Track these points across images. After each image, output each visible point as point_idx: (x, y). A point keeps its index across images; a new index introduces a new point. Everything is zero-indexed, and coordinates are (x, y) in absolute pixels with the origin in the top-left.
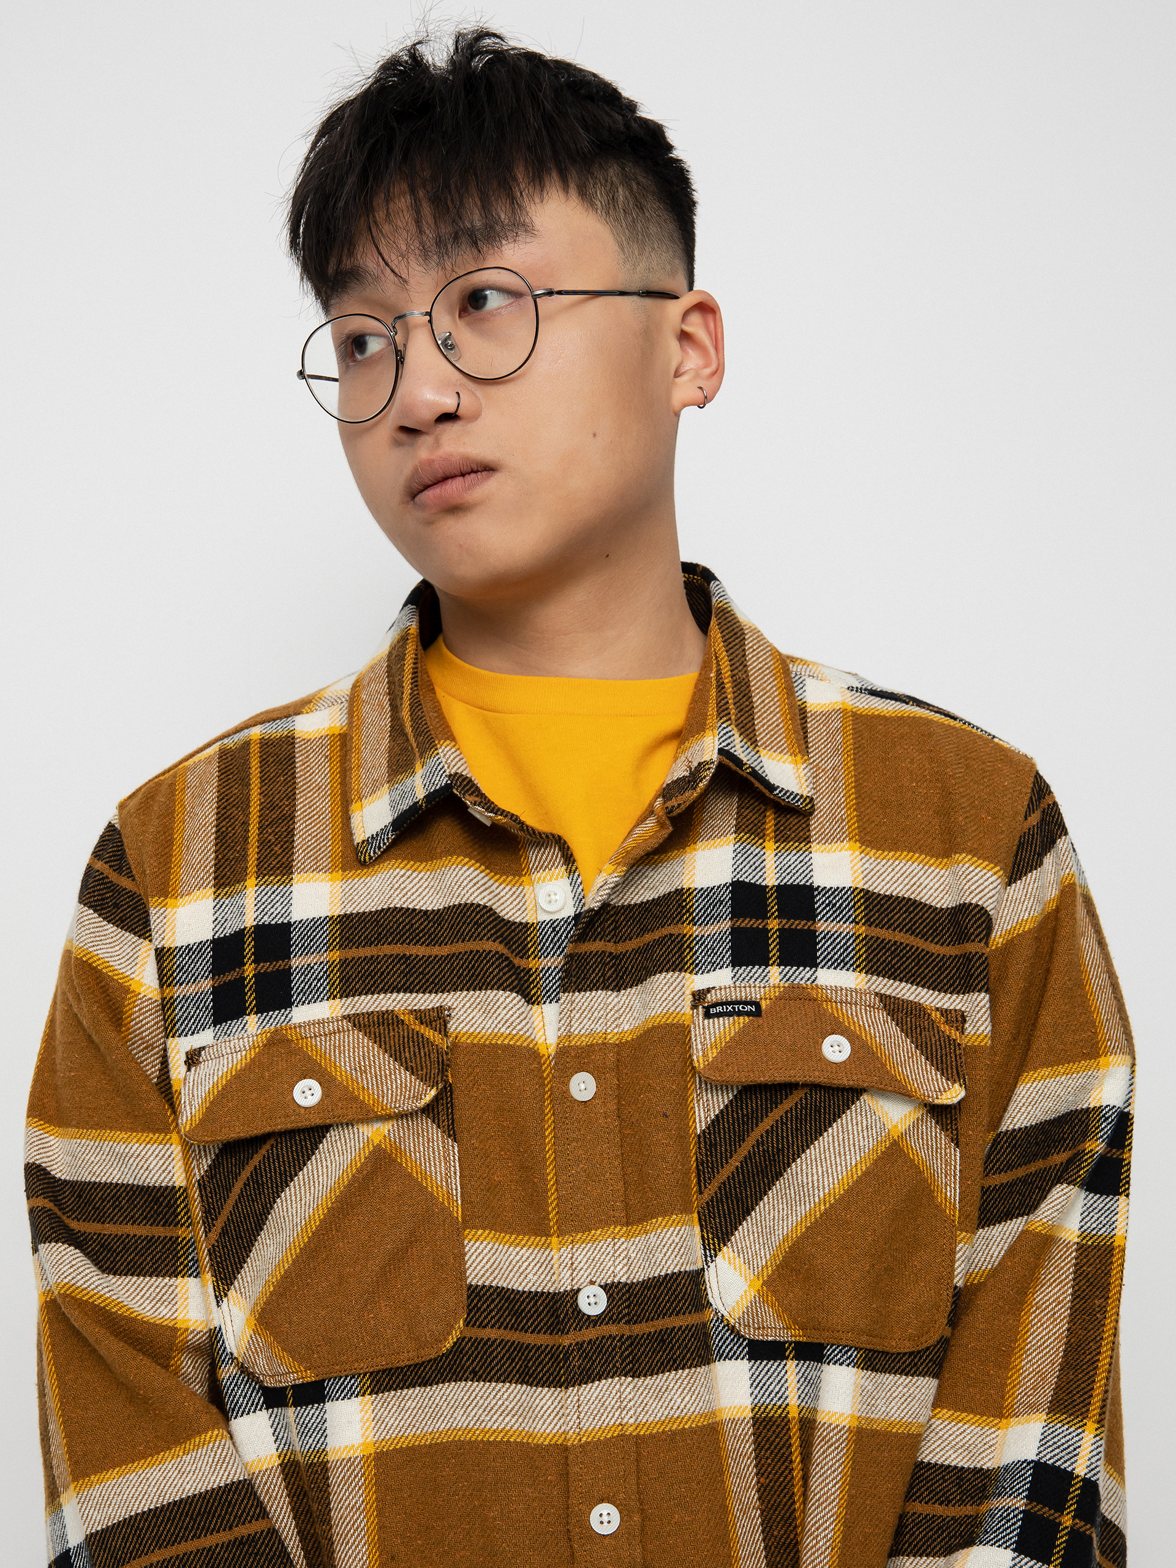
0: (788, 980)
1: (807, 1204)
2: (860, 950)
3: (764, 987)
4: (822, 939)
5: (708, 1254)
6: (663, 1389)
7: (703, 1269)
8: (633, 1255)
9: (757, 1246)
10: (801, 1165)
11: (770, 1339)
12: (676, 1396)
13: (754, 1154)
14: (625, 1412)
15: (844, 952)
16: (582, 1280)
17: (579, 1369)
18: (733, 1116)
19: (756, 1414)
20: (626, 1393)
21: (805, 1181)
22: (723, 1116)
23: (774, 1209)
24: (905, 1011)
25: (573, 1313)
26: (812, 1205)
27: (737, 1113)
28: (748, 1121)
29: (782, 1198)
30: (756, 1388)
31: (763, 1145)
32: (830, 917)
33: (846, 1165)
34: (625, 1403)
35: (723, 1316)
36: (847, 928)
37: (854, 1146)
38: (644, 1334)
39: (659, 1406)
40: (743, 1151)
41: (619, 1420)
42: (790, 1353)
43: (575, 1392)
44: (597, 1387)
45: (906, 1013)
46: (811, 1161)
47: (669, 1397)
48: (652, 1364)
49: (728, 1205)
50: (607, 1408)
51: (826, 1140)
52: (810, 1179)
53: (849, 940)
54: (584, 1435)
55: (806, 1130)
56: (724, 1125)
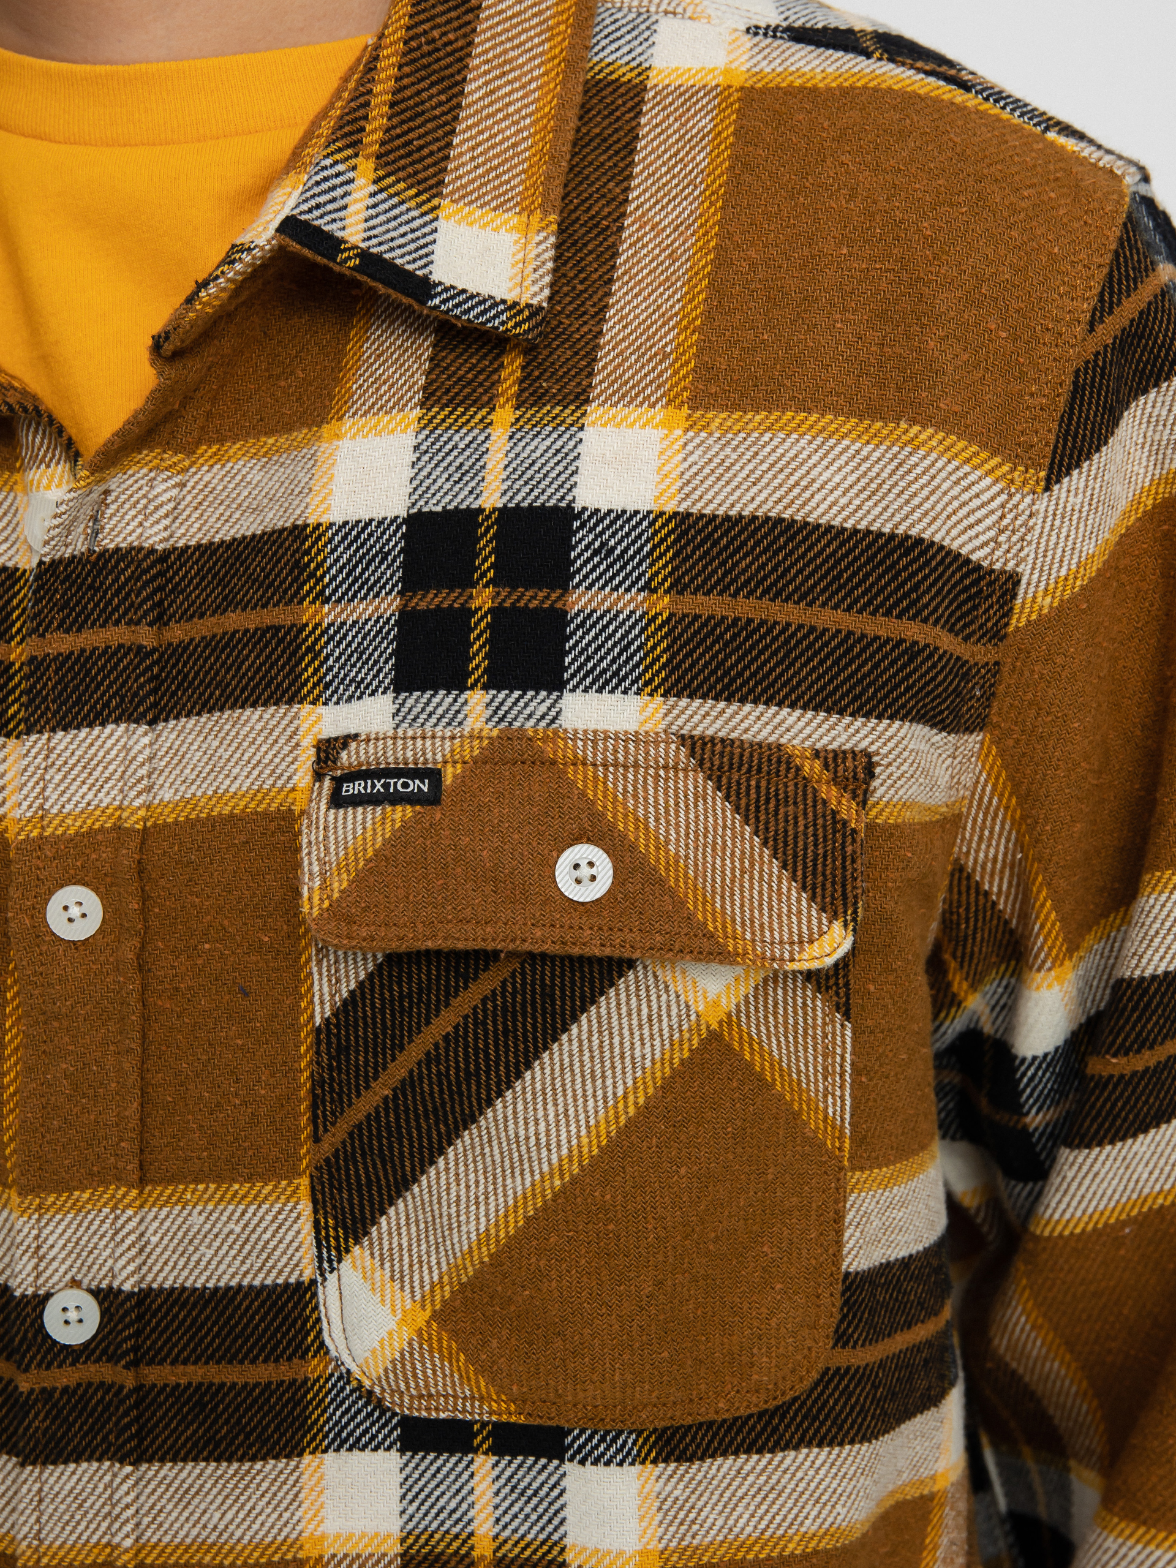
0: (501, 720)
1: (527, 1176)
2: (654, 648)
3: (453, 738)
4: (578, 627)
5: (325, 1255)
6: (193, 1491)
7: (313, 1282)
8: (155, 1240)
9: (424, 1247)
10: (515, 1104)
11: (442, 1415)
12: (213, 1507)
13: (421, 1078)
14: (117, 1525)
15: (620, 654)
16: (56, 1278)
17: (44, 1435)
18: (382, 994)
19: (410, 1547)
20: (121, 1492)
21: (522, 1133)
22: (363, 994)
23: (458, 1181)
24: (744, 769)
25: (35, 1337)
26: (537, 1177)
27: (391, 990)
28: (411, 1008)
29: (475, 1161)
30: (411, 1502)
31: (438, 1063)
32: (598, 579)
33: (605, 1098)
34: (117, 1510)
35: (348, 1371)
36: (631, 602)
37: (622, 1057)
38: (166, 1385)
39: (182, 1519)
40: (399, 1069)
41: (108, 1537)
42: (482, 1442)
43: (36, 1474)
44: (73, 1473)
45: (749, 771)
46: (534, 1093)
47: (203, 1506)
48: (176, 1441)
49: (366, 1168)
50: (86, 1512)
51: (566, 1047)
52: (532, 1129)
53: (632, 627)
54: (45, 1554)
55: (525, 1030)
56: (364, 1012)
